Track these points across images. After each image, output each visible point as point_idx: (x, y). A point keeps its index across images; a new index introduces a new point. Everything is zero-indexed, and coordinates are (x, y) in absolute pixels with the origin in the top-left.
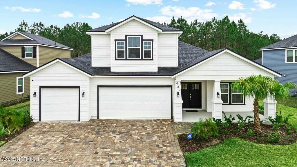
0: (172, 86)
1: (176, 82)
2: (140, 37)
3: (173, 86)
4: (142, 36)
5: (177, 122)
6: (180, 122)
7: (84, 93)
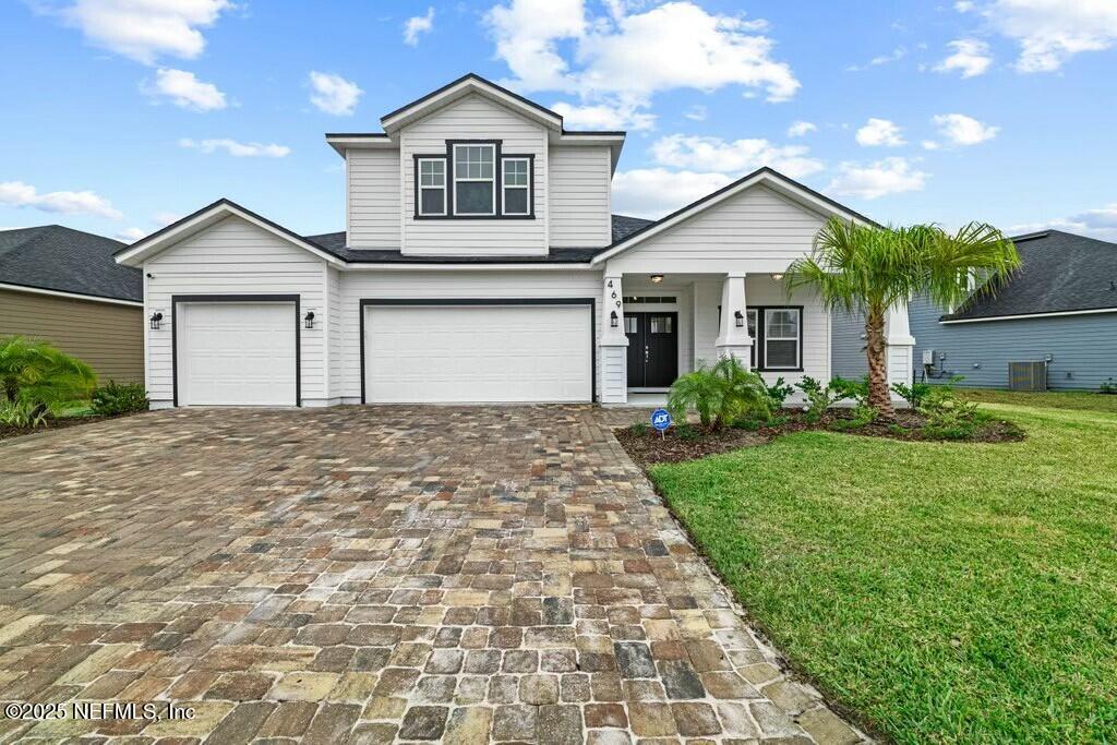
0: (594, 299)
1: (608, 281)
2: (494, 146)
3: (596, 301)
4: (499, 143)
5: (610, 407)
6: (621, 406)
7: (311, 316)
